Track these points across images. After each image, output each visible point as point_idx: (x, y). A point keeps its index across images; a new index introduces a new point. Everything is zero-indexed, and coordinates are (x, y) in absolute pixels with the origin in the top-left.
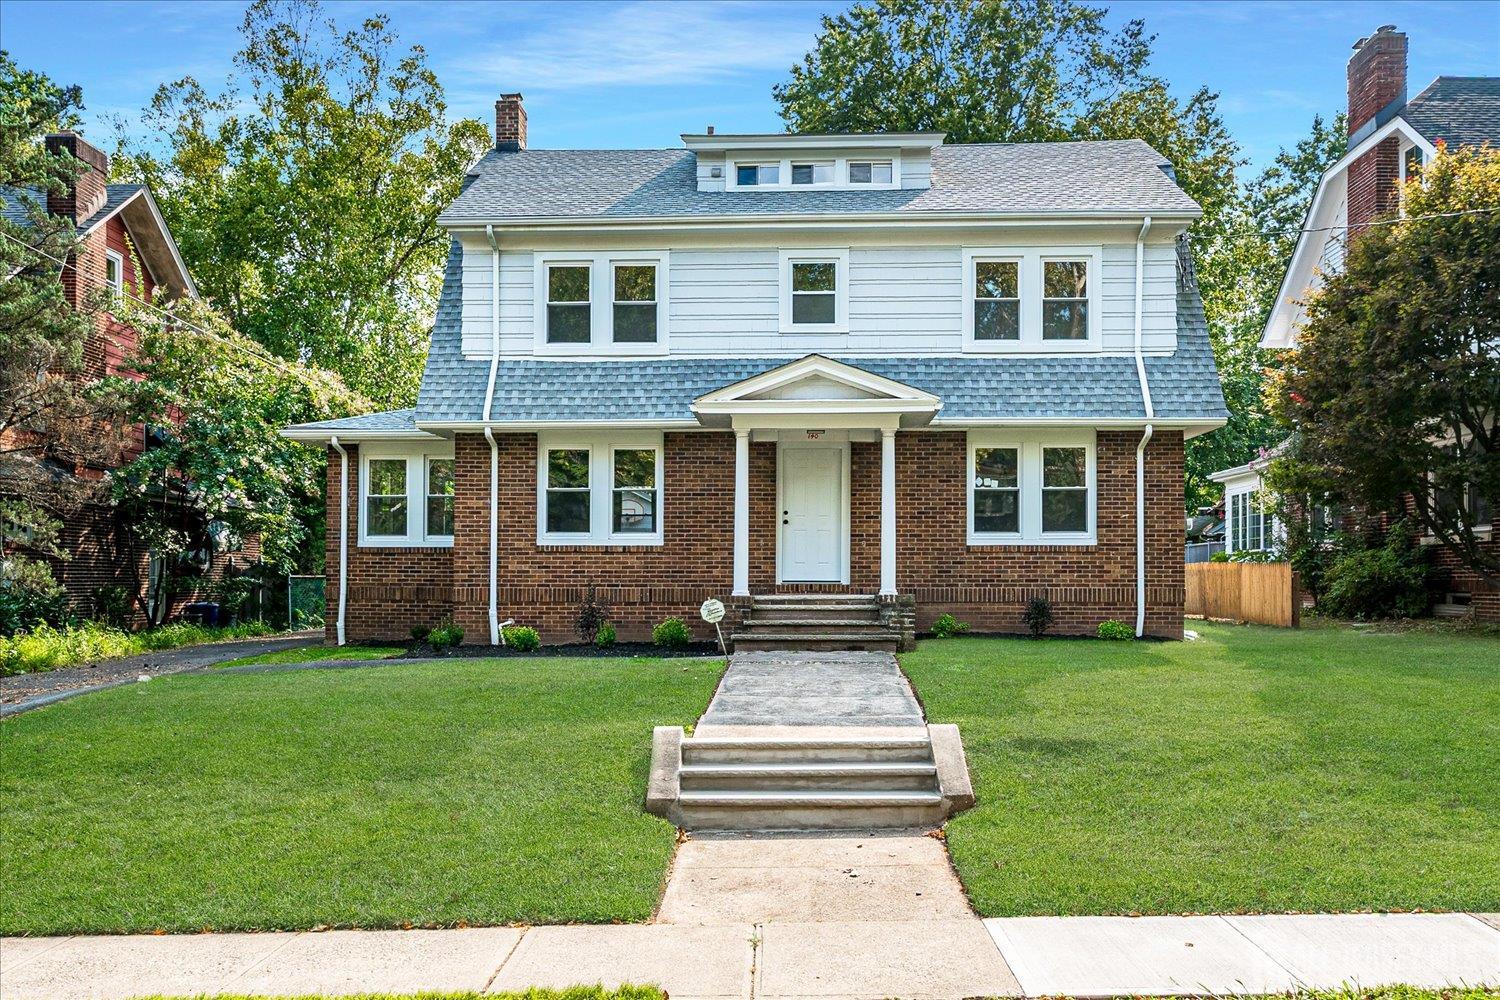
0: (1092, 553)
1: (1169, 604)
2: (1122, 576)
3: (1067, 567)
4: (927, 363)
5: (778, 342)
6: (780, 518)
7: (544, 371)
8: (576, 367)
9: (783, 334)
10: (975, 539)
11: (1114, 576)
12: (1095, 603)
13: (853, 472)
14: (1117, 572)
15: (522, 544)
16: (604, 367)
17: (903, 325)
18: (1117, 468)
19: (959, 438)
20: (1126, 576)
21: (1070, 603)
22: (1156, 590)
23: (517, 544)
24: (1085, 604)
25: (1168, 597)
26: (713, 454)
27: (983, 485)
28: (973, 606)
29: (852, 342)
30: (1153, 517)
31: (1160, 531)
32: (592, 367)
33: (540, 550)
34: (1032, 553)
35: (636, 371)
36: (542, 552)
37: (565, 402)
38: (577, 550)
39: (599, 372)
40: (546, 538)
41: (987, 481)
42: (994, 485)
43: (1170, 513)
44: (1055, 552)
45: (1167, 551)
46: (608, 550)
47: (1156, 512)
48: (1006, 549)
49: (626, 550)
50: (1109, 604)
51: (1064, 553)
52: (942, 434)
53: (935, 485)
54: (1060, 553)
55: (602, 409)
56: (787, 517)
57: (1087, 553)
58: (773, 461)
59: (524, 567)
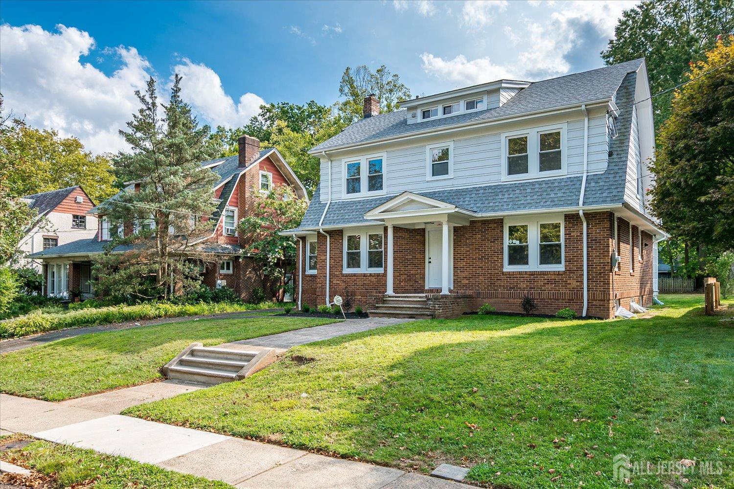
0: (561, 275)
1: (602, 300)
2: (577, 286)
3: (549, 282)
4: (485, 188)
5: (426, 185)
6: (427, 260)
7: (344, 205)
8: (355, 202)
9: (428, 182)
10: (508, 268)
11: (572, 286)
12: (563, 299)
13: (454, 239)
14: (574, 284)
15: (337, 273)
16: (363, 202)
17: (475, 172)
18: (574, 232)
19: (500, 222)
20: (579, 286)
21: (551, 299)
22: (594, 293)
23: (336, 273)
24: (558, 299)
25: (601, 297)
26: (401, 234)
27: (512, 243)
28: (505, 300)
29: (455, 182)
30: (593, 256)
31: (597, 263)
32: (359, 202)
33: (343, 275)
34: (532, 275)
35: (374, 202)
36: (343, 276)
37: (347, 217)
38: (355, 275)
39: (361, 204)
40: (347, 271)
41: (514, 241)
42: (517, 243)
43: (602, 254)
44: (543, 274)
45: (600, 273)
46: (365, 275)
47: (594, 254)
48: (520, 273)
49: (371, 275)
50: (570, 300)
51: (547, 274)
52: (492, 220)
53: (488, 244)
54: (545, 275)
55: (358, 219)
56: (430, 260)
57: (559, 274)
58: (424, 236)
59: (338, 282)
